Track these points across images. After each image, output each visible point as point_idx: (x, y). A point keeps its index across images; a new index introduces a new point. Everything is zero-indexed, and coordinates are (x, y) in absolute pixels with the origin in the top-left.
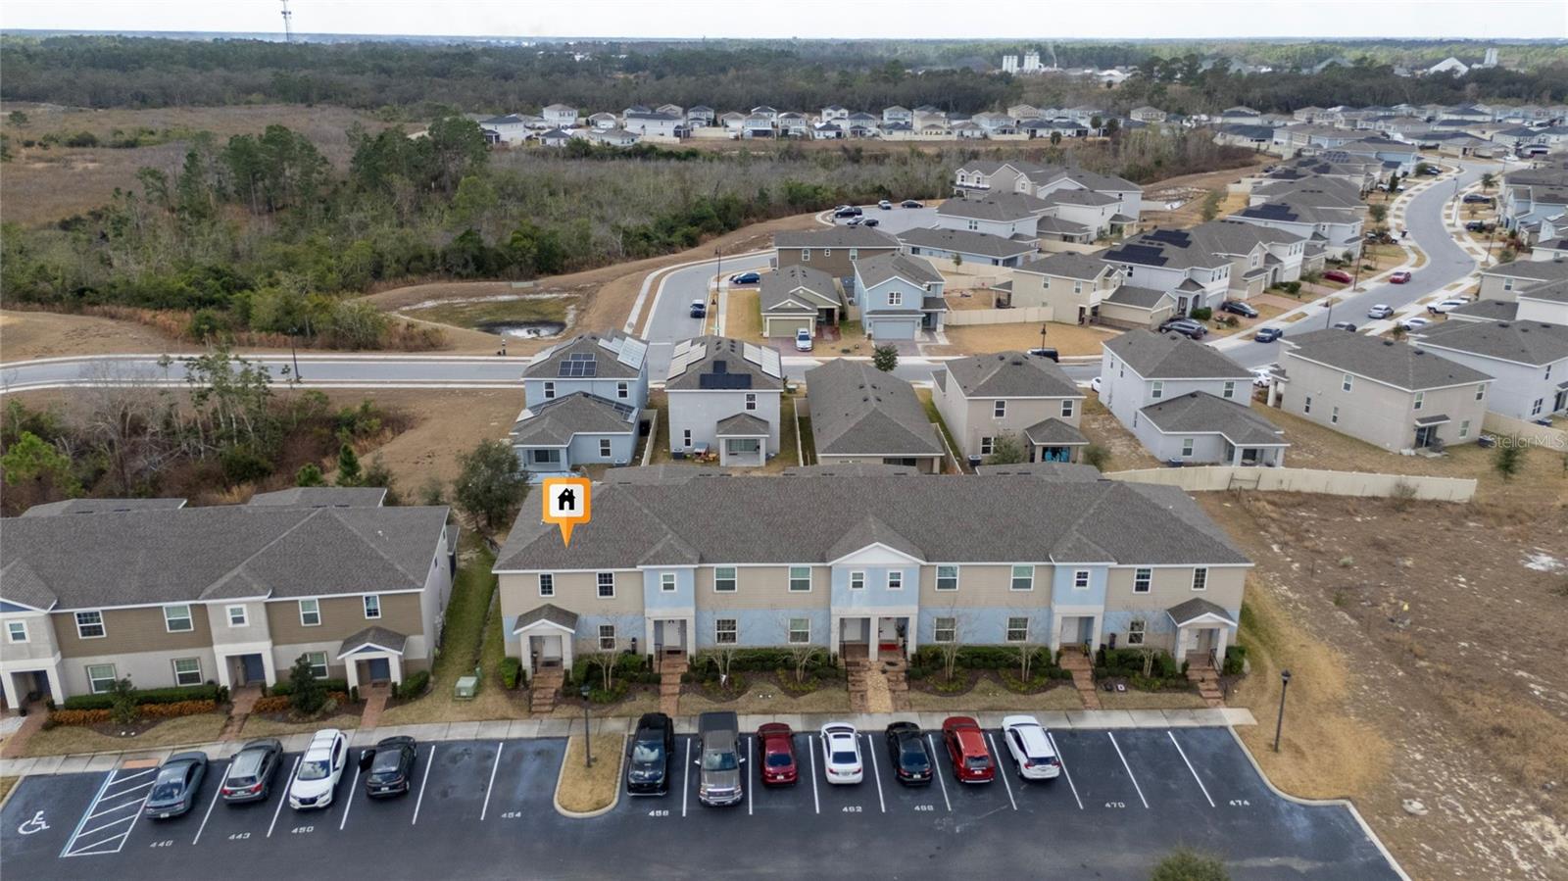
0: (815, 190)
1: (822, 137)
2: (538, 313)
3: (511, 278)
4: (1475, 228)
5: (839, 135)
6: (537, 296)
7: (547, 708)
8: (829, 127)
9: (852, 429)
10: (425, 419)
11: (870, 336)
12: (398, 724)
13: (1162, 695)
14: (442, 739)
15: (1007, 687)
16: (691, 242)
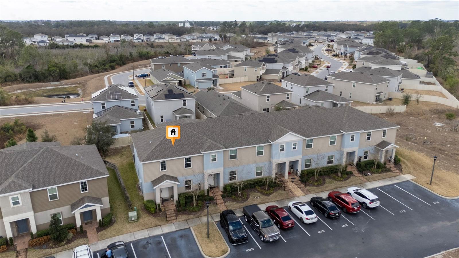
0: (148, 53)
1: (137, 42)
2: (66, 91)
3: (50, 81)
4: (335, 55)
5: (142, 41)
6: (63, 87)
7: (173, 218)
8: (138, 39)
9: (225, 108)
10: (43, 125)
11: (197, 88)
12: (108, 238)
13: (383, 174)
14: (134, 240)
15: (335, 180)
16: (113, 68)
